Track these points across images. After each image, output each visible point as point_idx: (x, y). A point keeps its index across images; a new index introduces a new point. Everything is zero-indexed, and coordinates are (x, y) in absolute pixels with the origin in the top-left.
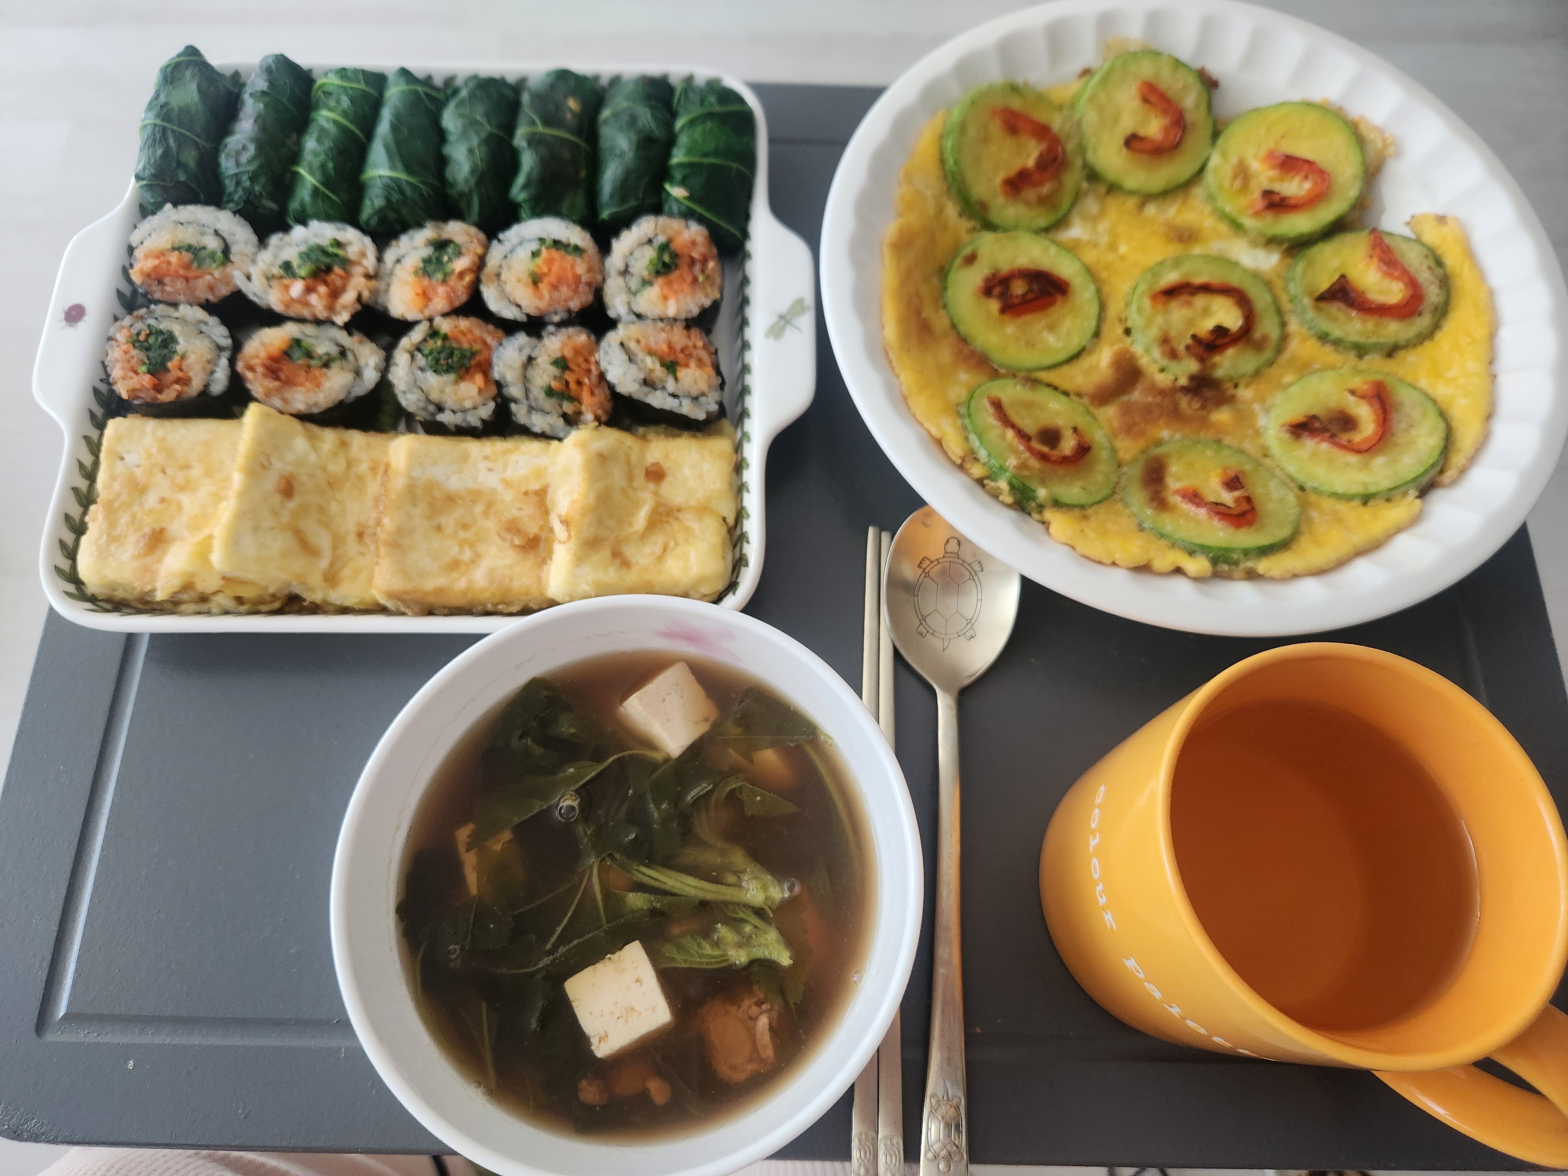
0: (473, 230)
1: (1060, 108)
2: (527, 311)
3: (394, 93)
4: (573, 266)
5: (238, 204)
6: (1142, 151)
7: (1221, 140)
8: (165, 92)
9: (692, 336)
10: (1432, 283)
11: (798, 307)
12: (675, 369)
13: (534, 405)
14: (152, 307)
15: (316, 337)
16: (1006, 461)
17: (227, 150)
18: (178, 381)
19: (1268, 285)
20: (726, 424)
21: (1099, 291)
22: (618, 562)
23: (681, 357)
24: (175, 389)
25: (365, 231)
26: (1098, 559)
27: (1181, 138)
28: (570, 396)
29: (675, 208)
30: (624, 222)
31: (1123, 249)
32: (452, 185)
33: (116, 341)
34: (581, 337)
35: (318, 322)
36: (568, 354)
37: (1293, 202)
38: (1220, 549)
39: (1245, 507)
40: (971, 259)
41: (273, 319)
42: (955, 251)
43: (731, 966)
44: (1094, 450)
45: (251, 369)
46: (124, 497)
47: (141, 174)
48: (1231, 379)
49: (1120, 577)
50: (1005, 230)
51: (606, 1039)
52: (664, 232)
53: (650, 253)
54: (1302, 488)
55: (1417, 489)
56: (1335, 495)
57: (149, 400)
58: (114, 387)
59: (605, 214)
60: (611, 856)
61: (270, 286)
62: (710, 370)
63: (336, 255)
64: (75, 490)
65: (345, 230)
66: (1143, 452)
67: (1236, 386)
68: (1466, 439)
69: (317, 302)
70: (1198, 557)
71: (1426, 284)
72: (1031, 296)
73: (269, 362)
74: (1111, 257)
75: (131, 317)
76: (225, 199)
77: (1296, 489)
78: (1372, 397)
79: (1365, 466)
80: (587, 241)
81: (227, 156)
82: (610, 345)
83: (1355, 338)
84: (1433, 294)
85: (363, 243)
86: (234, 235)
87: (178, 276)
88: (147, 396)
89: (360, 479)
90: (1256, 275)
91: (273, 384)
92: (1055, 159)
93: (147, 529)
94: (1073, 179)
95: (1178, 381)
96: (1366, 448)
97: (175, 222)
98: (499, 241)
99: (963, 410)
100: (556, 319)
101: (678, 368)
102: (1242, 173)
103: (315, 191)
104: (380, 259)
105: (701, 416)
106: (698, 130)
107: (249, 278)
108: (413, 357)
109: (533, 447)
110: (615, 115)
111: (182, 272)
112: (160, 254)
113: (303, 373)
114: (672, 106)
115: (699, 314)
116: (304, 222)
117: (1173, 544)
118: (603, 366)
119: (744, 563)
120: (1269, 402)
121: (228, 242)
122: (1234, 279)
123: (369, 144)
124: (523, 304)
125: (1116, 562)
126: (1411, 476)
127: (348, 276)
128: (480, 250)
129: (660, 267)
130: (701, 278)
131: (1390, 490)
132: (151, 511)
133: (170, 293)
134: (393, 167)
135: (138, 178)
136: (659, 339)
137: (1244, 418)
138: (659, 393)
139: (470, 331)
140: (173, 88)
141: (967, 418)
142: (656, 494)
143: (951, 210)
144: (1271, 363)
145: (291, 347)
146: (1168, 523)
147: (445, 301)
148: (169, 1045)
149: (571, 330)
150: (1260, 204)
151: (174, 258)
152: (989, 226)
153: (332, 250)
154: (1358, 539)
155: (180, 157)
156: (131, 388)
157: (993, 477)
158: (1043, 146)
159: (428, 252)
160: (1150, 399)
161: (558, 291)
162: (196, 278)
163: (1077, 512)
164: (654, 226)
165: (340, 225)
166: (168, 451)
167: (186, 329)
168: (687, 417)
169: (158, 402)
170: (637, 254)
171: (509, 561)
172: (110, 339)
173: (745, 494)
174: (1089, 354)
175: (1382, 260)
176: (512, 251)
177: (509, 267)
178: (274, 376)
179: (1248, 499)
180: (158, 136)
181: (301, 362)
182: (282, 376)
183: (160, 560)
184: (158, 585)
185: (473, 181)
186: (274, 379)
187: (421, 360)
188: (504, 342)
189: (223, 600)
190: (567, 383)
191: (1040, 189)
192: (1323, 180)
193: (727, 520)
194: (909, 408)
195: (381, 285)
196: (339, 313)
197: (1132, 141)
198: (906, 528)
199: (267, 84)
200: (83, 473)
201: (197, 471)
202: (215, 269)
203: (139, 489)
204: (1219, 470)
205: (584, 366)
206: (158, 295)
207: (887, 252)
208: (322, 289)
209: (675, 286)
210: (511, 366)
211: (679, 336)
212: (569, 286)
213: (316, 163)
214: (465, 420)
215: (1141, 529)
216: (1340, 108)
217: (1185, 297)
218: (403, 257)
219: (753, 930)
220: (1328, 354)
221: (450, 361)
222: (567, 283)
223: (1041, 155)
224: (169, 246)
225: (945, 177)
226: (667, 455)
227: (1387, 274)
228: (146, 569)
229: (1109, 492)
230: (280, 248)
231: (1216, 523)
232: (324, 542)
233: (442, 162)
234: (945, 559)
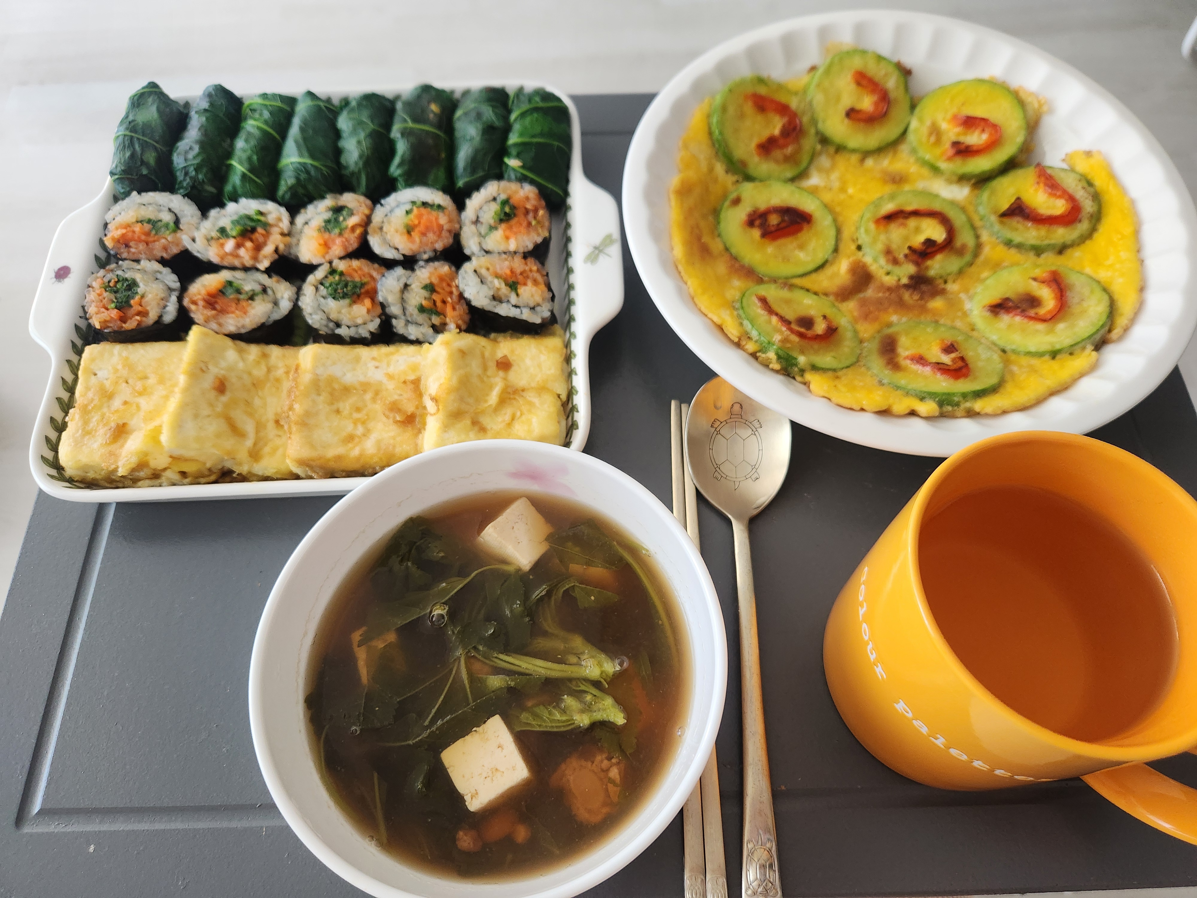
0: (362, 198)
1: (796, 93)
2: (403, 253)
3: (302, 109)
4: (437, 219)
5: (186, 189)
6: (859, 120)
7: (917, 110)
8: (133, 113)
9: (529, 263)
10: (1086, 198)
11: (608, 240)
12: (517, 287)
13: (409, 319)
14: (120, 262)
15: (244, 280)
16: (772, 337)
17: (178, 151)
18: (139, 313)
19: (963, 209)
20: (557, 328)
21: (835, 220)
22: (476, 428)
23: (520, 278)
24: (137, 320)
25: (280, 204)
26: (849, 407)
27: (887, 110)
28: (437, 311)
29: (513, 176)
30: (475, 186)
31: (851, 191)
32: (346, 168)
33: (93, 288)
34: (445, 268)
35: (246, 269)
36: (435, 280)
37: (975, 148)
38: (944, 394)
39: (960, 364)
40: (737, 201)
41: (212, 268)
42: (725, 196)
43: (575, 729)
44: (840, 329)
45: (195, 303)
46: (96, 402)
47: (114, 171)
48: (941, 277)
49: (868, 420)
50: (761, 181)
51: (476, 796)
52: (504, 191)
53: (495, 207)
54: (1004, 351)
55: (1093, 344)
56: (1029, 354)
57: (116, 328)
58: (90, 321)
59: (460, 183)
60: (475, 648)
61: (210, 246)
62: (543, 287)
63: (259, 221)
64: (59, 399)
65: (265, 204)
66: (879, 332)
67: (945, 282)
68: (1126, 306)
69: (245, 255)
70: (927, 402)
71: (1082, 200)
72: (783, 225)
73: (208, 297)
74: (842, 197)
75: (104, 270)
76: (177, 186)
77: (999, 352)
78: (1050, 281)
79: (1051, 331)
80: (447, 202)
81: (178, 155)
82: (466, 272)
83: (1033, 242)
84: (1088, 206)
85: (279, 211)
86: (183, 211)
87: (140, 241)
88: (115, 326)
89: (278, 380)
90: (953, 203)
91: (210, 313)
92: (794, 129)
93: (113, 425)
94: (809, 143)
95: (901, 281)
96: (1050, 318)
97: (139, 204)
98: (382, 205)
99: (737, 305)
100: (426, 257)
101: (519, 286)
102: (935, 132)
103: (244, 176)
104: (292, 222)
105: (538, 321)
106: (528, 120)
107: (194, 240)
108: (317, 289)
109: (411, 349)
110: (466, 114)
111: (143, 237)
112: (127, 226)
113: (234, 305)
114: (508, 107)
115: (533, 248)
116: (236, 201)
117: (907, 393)
118: (462, 287)
119: (575, 427)
120: (972, 292)
121: (179, 215)
122: (937, 206)
123: (284, 143)
124: (400, 247)
125: (864, 408)
126: (1087, 335)
127: (268, 234)
128: (367, 212)
129: (502, 216)
130: (534, 223)
131: (1072, 346)
132: (117, 411)
133: (134, 253)
134: (301, 155)
135: (112, 174)
136: (504, 266)
137: (954, 304)
138: (504, 305)
139: (360, 269)
140: (138, 111)
141: (741, 310)
142: (505, 379)
143: (720, 168)
144: (970, 264)
145: (225, 287)
146: (902, 379)
147: (341, 248)
148: (123, 830)
149: (437, 264)
150: (951, 152)
151: (137, 228)
152: (749, 178)
153: (255, 217)
154: (1050, 382)
155: (143, 157)
156: (103, 320)
157: (763, 350)
158: (785, 120)
159: (328, 215)
160: (880, 295)
161: (426, 236)
162: (154, 241)
163: (830, 374)
164: (497, 188)
165: (262, 201)
166: (130, 367)
167: (145, 277)
168: (527, 321)
169: (123, 329)
170: (485, 208)
171: (392, 434)
172: (89, 286)
173: (574, 377)
174: (831, 264)
175: (1046, 185)
176: (391, 211)
177: (389, 222)
178: (211, 307)
179: (962, 359)
180: (127, 143)
181: (232, 296)
182: (218, 307)
183: (122, 446)
184: (120, 464)
185: (361, 164)
186: (211, 309)
187: (323, 291)
188: (386, 274)
189: (170, 474)
190: (435, 302)
191: (785, 150)
192: (996, 131)
193: (561, 396)
194: (696, 305)
195: (293, 241)
196: (262, 262)
197: (851, 113)
198: (699, 394)
199: (208, 104)
200: (65, 387)
201: (152, 380)
202: (168, 235)
203: (107, 396)
204: (938, 341)
205: (448, 289)
206: (125, 255)
207: (673, 197)
208: (249, 244)
209: (515, 229)
210: (391, 291)
211: (518, 264)
212: (434, 233)
213: (244, 156)
214: (357, 332)
215: (881, 383)
216: (1004, 82)
217: (901, 220)
218: (310, 220)
219: (594, 698)
220: (1013, 255)
221: (345, 289)
222: (433, 231)
223: (784, 126)
224: (134, 220)
225: (713, 145)
226: (512, 351)
227: (1052, 195)
228: (111, 454)
229: (854, 360)
230: (217, 219)
231: (939, 376)
232: (249, 427)
233: (338, 152)
234: (731, 420)
